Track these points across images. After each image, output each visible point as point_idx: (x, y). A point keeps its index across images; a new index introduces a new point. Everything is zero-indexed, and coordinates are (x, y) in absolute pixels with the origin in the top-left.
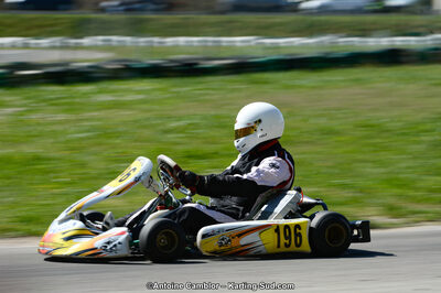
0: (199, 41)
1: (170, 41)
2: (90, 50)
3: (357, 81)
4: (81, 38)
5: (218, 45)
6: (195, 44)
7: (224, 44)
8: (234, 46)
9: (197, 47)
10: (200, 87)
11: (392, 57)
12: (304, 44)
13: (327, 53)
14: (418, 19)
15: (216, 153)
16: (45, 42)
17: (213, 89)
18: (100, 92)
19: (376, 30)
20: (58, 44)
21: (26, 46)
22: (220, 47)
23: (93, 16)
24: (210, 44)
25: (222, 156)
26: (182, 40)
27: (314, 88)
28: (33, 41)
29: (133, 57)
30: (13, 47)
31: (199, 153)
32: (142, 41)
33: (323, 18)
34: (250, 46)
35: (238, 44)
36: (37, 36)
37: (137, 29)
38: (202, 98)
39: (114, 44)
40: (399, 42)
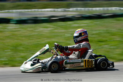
2: (72, 12)
4: (69, 8)
16: (59, 10)
18: (75, 24)
20: (63, 10)
21: (54, 11)
22: (108, 10)
23: (73, 2)
28: (56, 10)
29: (83, 13)
30: (51, 11)
32: (87, 9)
36: (57, 8)
37: (85, 6)
39: (79, 10)
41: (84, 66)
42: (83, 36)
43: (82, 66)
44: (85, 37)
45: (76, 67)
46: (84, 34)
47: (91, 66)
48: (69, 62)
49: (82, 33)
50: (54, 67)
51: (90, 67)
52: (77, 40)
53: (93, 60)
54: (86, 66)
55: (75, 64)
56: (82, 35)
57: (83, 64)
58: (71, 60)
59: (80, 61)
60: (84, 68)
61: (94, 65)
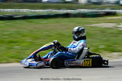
0: (14, 10)
1: (6, 10)
3: (57, 22)
5: (19, 12)
6: (13, 11)
7: (21, 11)
8: (24, 12)
9: (13, 12)
10: (14, 23)
11: (67, 16)
12: (42, 11)
13: (49, 14)
14: (74, 5)
15: (18, 41)
17: (17, 24)
19: (63, 8)
24: (17, 11)
25: (19, 42)
26: (9, 10)
27: (45, 24)
31: (13, 41)
33: (48, 4)
34: (28, 12)
35: (25, 11)
38: (14, 26)
40: (69, 11)
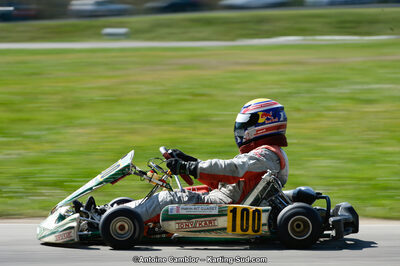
41: (230, 229)
42: (264, 124)
43: (220, 229)
44: (268, 129)
45: (200, 231)
46: (268, 119)
47: (254, 230)
48: (175, 212)
49: (260, 114)
50: (122, 228)
51: (250, 231)
52: (241, 138)
53: (265, 211)
54: (234, 229)
55: (194, 220)
56: (261, 120)
57: (223, 222)
58: (182, 206)
59: (216, 212)
60: (229, 235)
61: (266, 228)
